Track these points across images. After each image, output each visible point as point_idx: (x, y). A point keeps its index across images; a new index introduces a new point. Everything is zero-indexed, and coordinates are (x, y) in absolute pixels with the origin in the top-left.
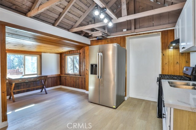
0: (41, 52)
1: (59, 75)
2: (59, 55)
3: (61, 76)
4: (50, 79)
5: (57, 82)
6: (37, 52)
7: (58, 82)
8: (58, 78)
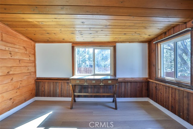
0: (116, 42)
1: (147, 79)
2: (146, 45)
3: (149, 81)
4: (129, 84)
5: (142, 91)
6: (109, 42)
7: (144, 91)
8: (143, 84)
